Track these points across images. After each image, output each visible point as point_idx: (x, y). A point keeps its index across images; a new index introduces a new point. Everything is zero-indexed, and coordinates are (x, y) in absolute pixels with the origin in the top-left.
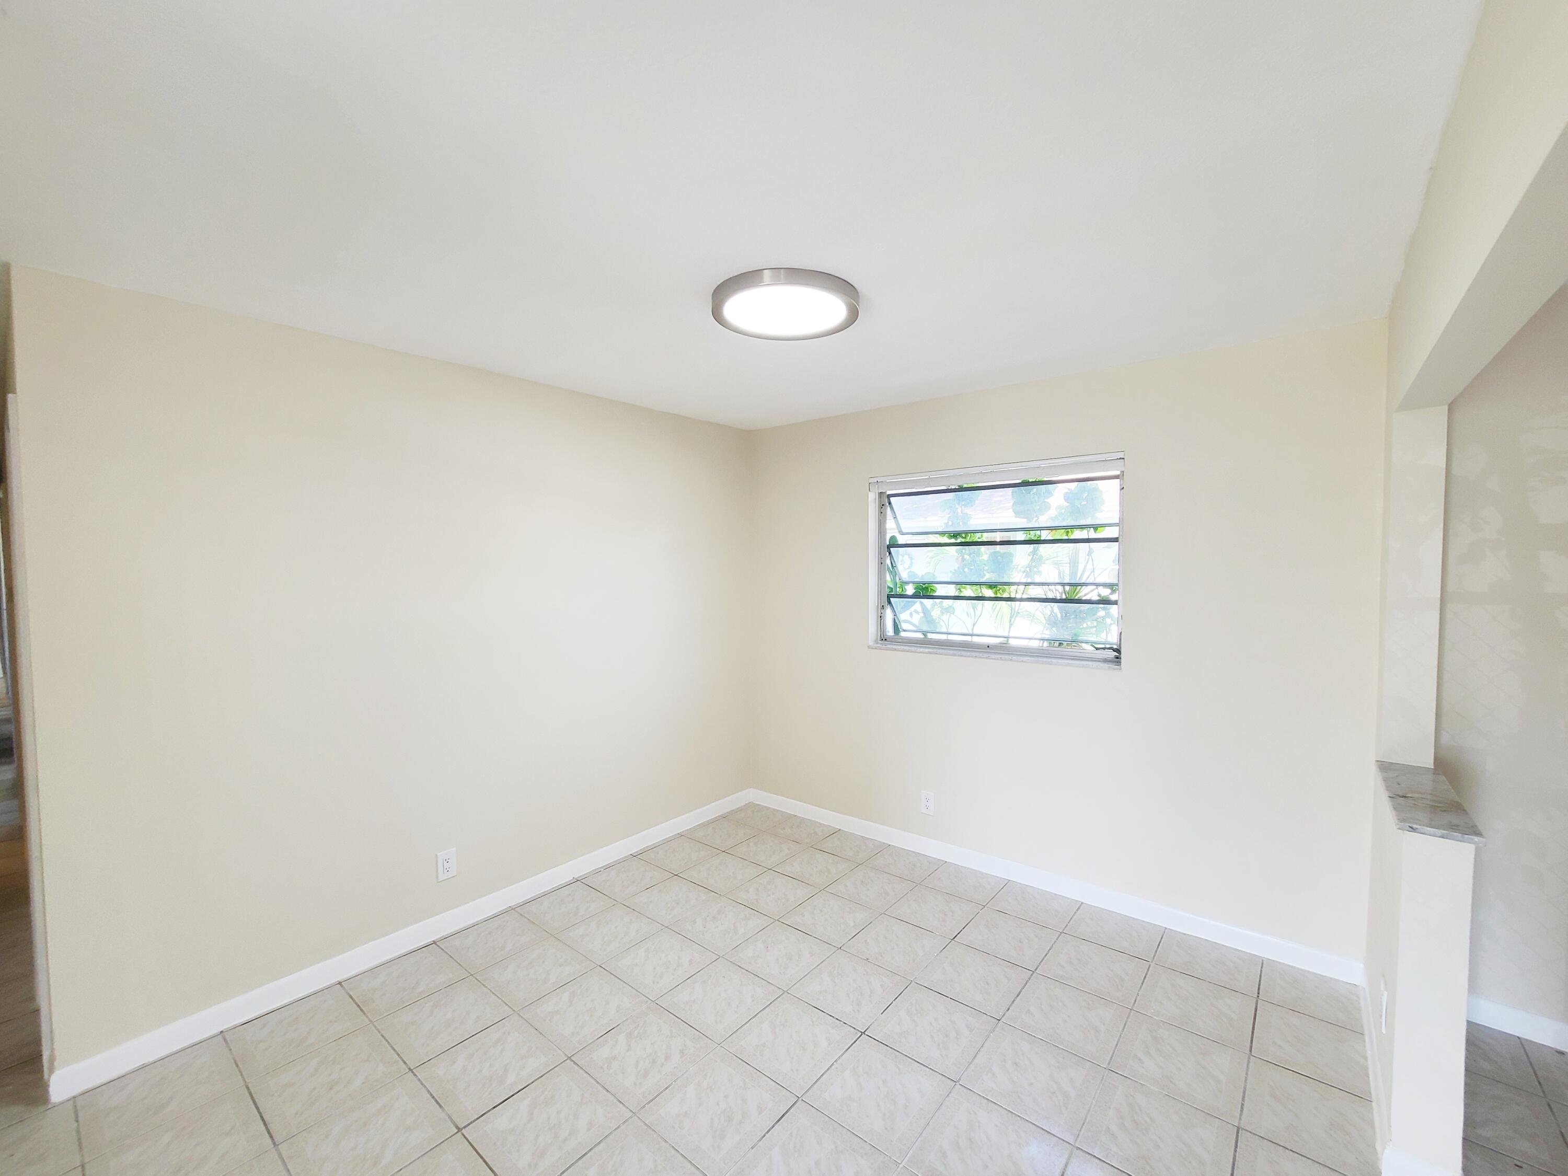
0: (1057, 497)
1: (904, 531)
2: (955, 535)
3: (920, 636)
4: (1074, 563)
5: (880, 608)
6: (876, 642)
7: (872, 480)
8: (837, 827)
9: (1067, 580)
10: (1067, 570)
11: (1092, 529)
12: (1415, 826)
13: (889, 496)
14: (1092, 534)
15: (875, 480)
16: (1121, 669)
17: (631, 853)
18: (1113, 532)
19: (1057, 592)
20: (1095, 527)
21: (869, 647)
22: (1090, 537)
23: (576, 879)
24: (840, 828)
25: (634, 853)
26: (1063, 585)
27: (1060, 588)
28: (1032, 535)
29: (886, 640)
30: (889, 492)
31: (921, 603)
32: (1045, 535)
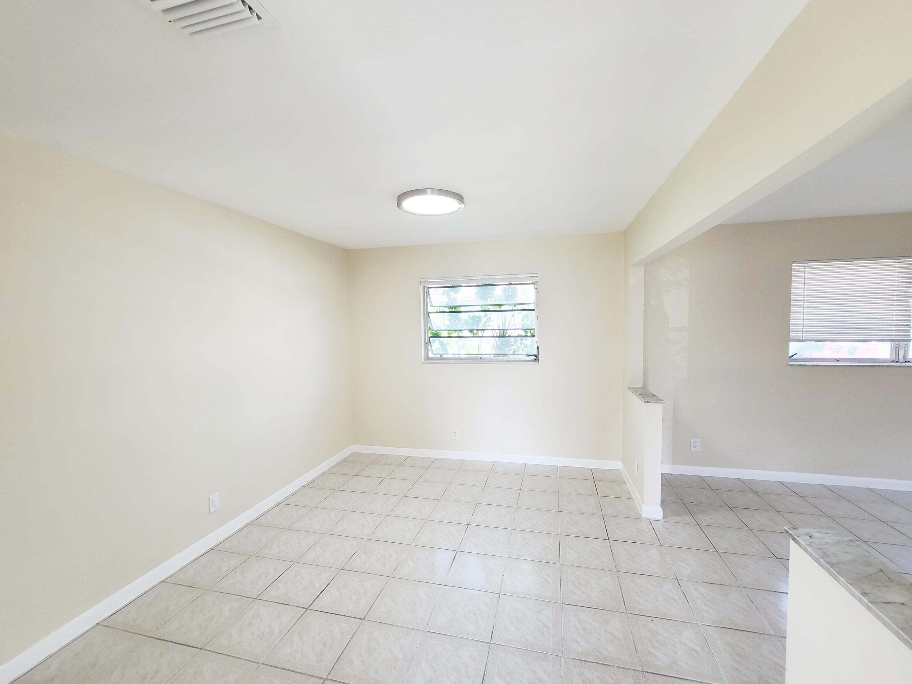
0: (498, 291)
1: (434, 305)
2: (452, 308)
3: (439, 356)
4: (505, 320)
5: (425, 343)
6: (424, 360)
7: (422, 280)
8: (407, 455)
9: (501, 328)
10: (501, 323)
11: (514, 306)
12: (648, 401)
13: (429, 288)
14: (514, 308)
15: (424, 280)
16: (539, 363)
17: (302, 486)
18: (532, 307)
19: (497, 333)
20: (515, 305)
21: (423, 363)
22: (513, 309)
23: (278, 503)
24: (408, 455)
25: (304, 485)
26: (500, 330)
27: (498, 331)
28: (485, 308)
29: (429, 359)
30: (429, 286)
31: (439, 340)
32: (490, 308)
